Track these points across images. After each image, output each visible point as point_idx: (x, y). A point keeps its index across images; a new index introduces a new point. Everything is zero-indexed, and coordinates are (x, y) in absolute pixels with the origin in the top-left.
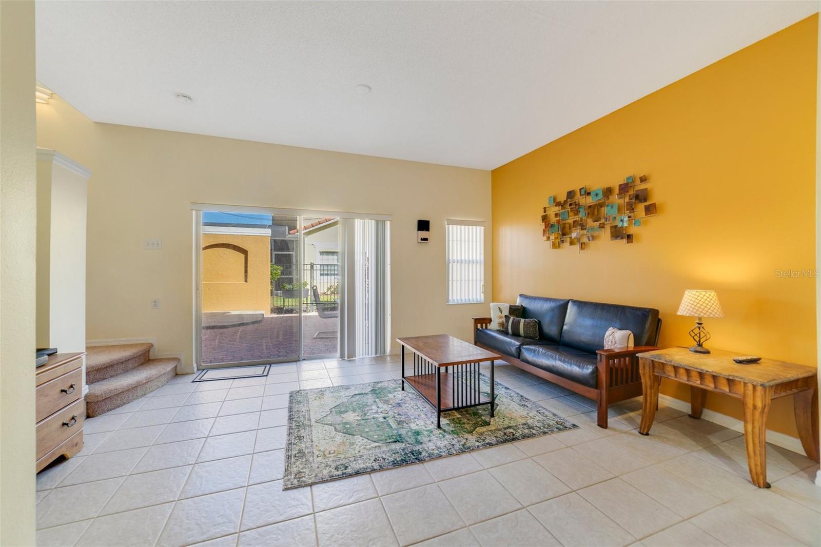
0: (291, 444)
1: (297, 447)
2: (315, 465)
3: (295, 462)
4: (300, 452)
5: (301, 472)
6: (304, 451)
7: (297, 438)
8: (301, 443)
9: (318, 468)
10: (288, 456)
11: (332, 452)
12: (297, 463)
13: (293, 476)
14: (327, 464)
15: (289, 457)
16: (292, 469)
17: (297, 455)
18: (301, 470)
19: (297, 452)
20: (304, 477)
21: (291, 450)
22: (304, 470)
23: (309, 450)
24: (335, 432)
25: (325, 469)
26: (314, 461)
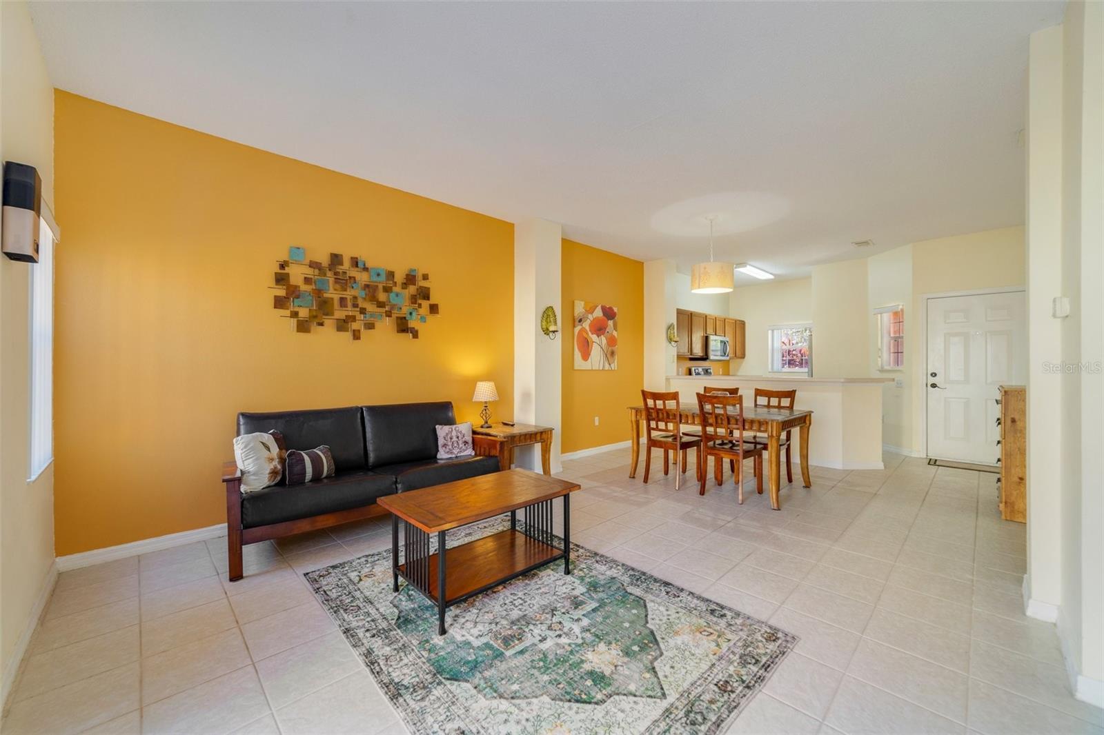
0: (748, 687)
1: (743, 673)
2: (743, 635)
3: (764, 654)
4: (744, 663)
5: (766, 639)
6: (738, 661)
7: (729, 688)
8: (731, 676)
9: (741, 630)
10: (766, 670)
11: (707, 633)
12: (762, 651)
13: (780, 642)
14: (727, 627)
15: (766, 667)
16: (775, 650)
17: (754, 661)
18: (764, 640)
19: (749, 666)
20: (766, 632)
21: (755, 675)
22: (760, 638)
23: (731, 656)
24: (664, 652)
25: (736, 623)
26: (740, 639)
